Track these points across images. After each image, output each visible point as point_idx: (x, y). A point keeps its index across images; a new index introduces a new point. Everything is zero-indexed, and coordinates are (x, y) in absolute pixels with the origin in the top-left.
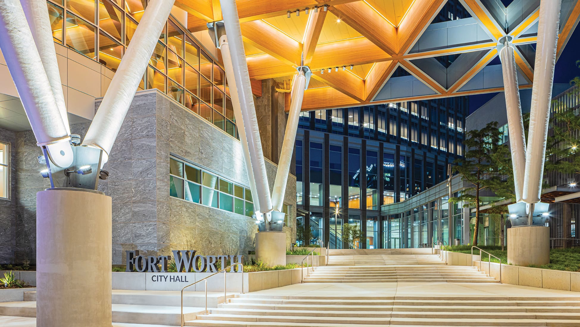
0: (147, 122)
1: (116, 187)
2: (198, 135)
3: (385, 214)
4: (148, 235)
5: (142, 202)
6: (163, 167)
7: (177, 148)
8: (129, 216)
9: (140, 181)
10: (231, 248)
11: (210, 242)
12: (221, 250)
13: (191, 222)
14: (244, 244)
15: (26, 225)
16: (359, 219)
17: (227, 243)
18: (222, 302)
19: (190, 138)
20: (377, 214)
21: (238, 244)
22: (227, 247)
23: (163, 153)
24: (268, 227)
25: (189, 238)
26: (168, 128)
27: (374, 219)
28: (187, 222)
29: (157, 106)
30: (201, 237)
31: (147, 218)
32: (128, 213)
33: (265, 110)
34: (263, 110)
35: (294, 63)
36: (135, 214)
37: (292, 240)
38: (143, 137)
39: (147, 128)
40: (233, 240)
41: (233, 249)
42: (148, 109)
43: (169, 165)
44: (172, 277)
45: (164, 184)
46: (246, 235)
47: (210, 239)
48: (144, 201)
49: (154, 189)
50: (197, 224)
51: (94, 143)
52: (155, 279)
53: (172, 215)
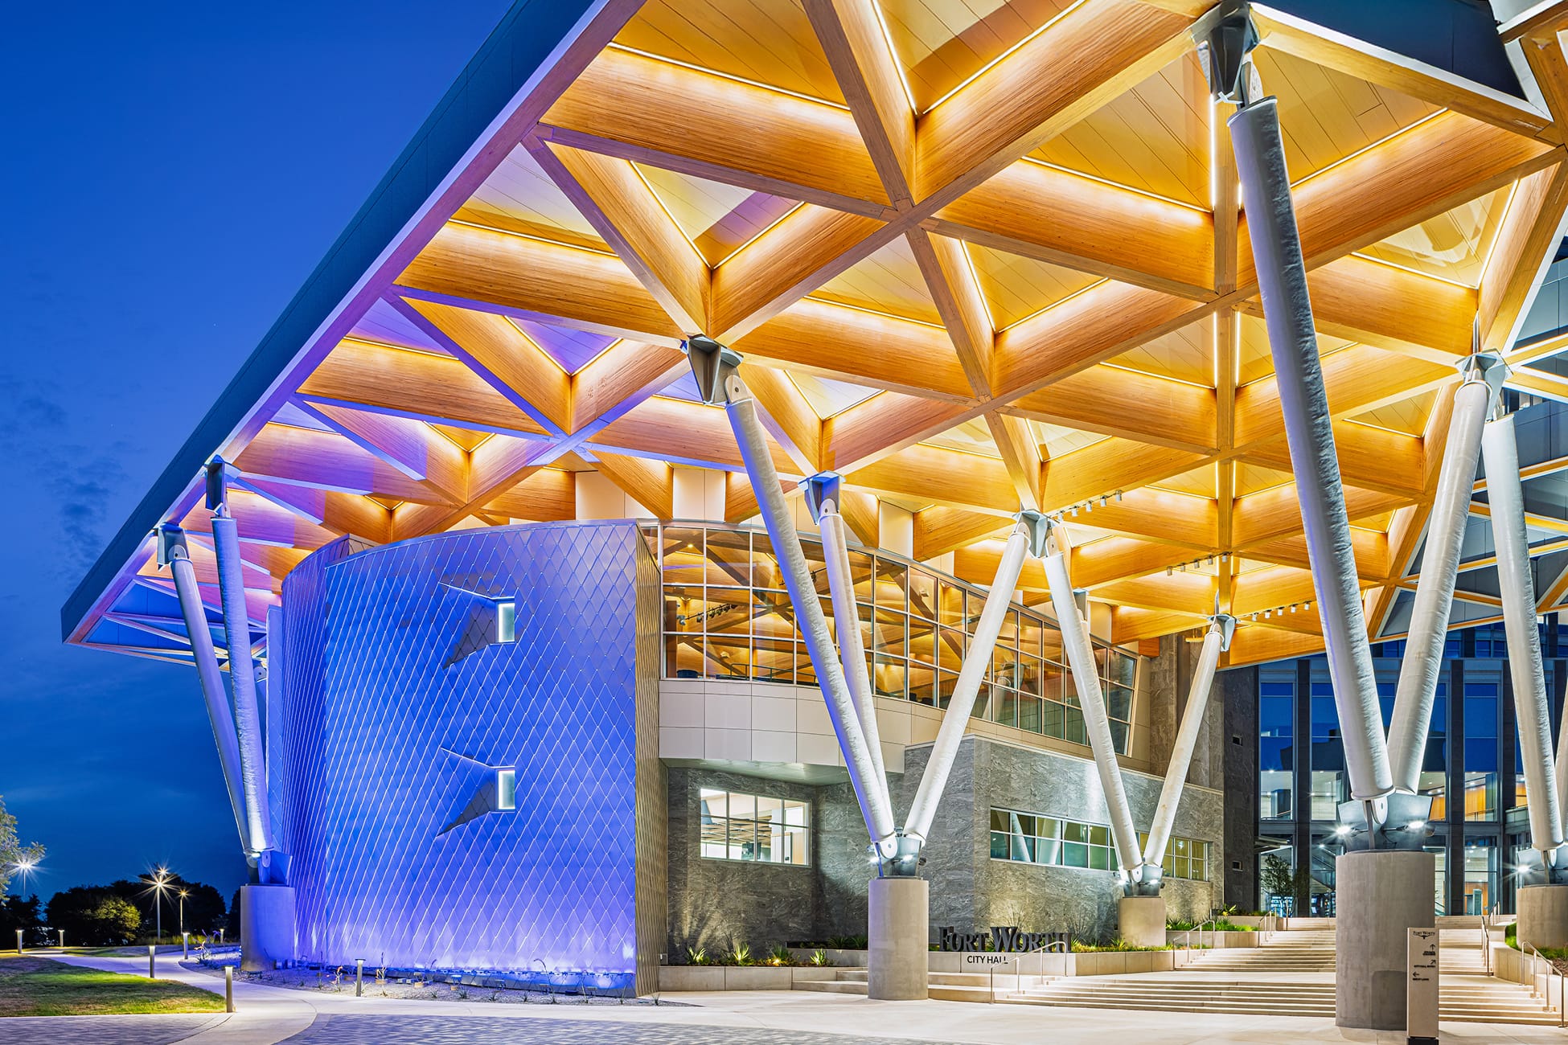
0: (964, 773)
1: (928, 851)
2: (1029, 774)
3: (1515, 832)
4: (964, 907)
5: (957, 869)
6: (982, 824)
7: (1001, 798)
8: (943, 885)
9: (956, 844)
10: (1082, 920)
11: (1047, 914)
12: (1065, 924)
13: (1019, 889)
14: (1105, 914)
15: (827, 896)
16: (1444, 845)
17: (1076, 914)
18: (1039, 984)
19: (1018, 781)
20: (1495, 831)
21: (1096, 914)
22: (1076, 920)
23: (982, 808)
24: (1136, 889)
25: (1016, 909)
26: (989, 776)
27: (1490, 842)
28: (1014, 889)
29: (975, 754)
30: (1034, 908)
31: (963, 888)
32: (941, 882)
33: (1165, 679)
34: (1161, 680)
35: (1200, 613)
36: (949, 882)
37: (1212, 902)
38: (959, 791)
39: (964, 781)
40: (1086, 909)
41: (1086, 923)
42: (965, 758)
43: (989, 822)
44: (990, 958)
45: (983, 846)
46: (1109, 901)
47: (1048, 910)
48: (960, 868)
49: (971, 853)
50: (1028, 890)
51: (914, 831)
52: (971, 959)
53: (994, 883)
